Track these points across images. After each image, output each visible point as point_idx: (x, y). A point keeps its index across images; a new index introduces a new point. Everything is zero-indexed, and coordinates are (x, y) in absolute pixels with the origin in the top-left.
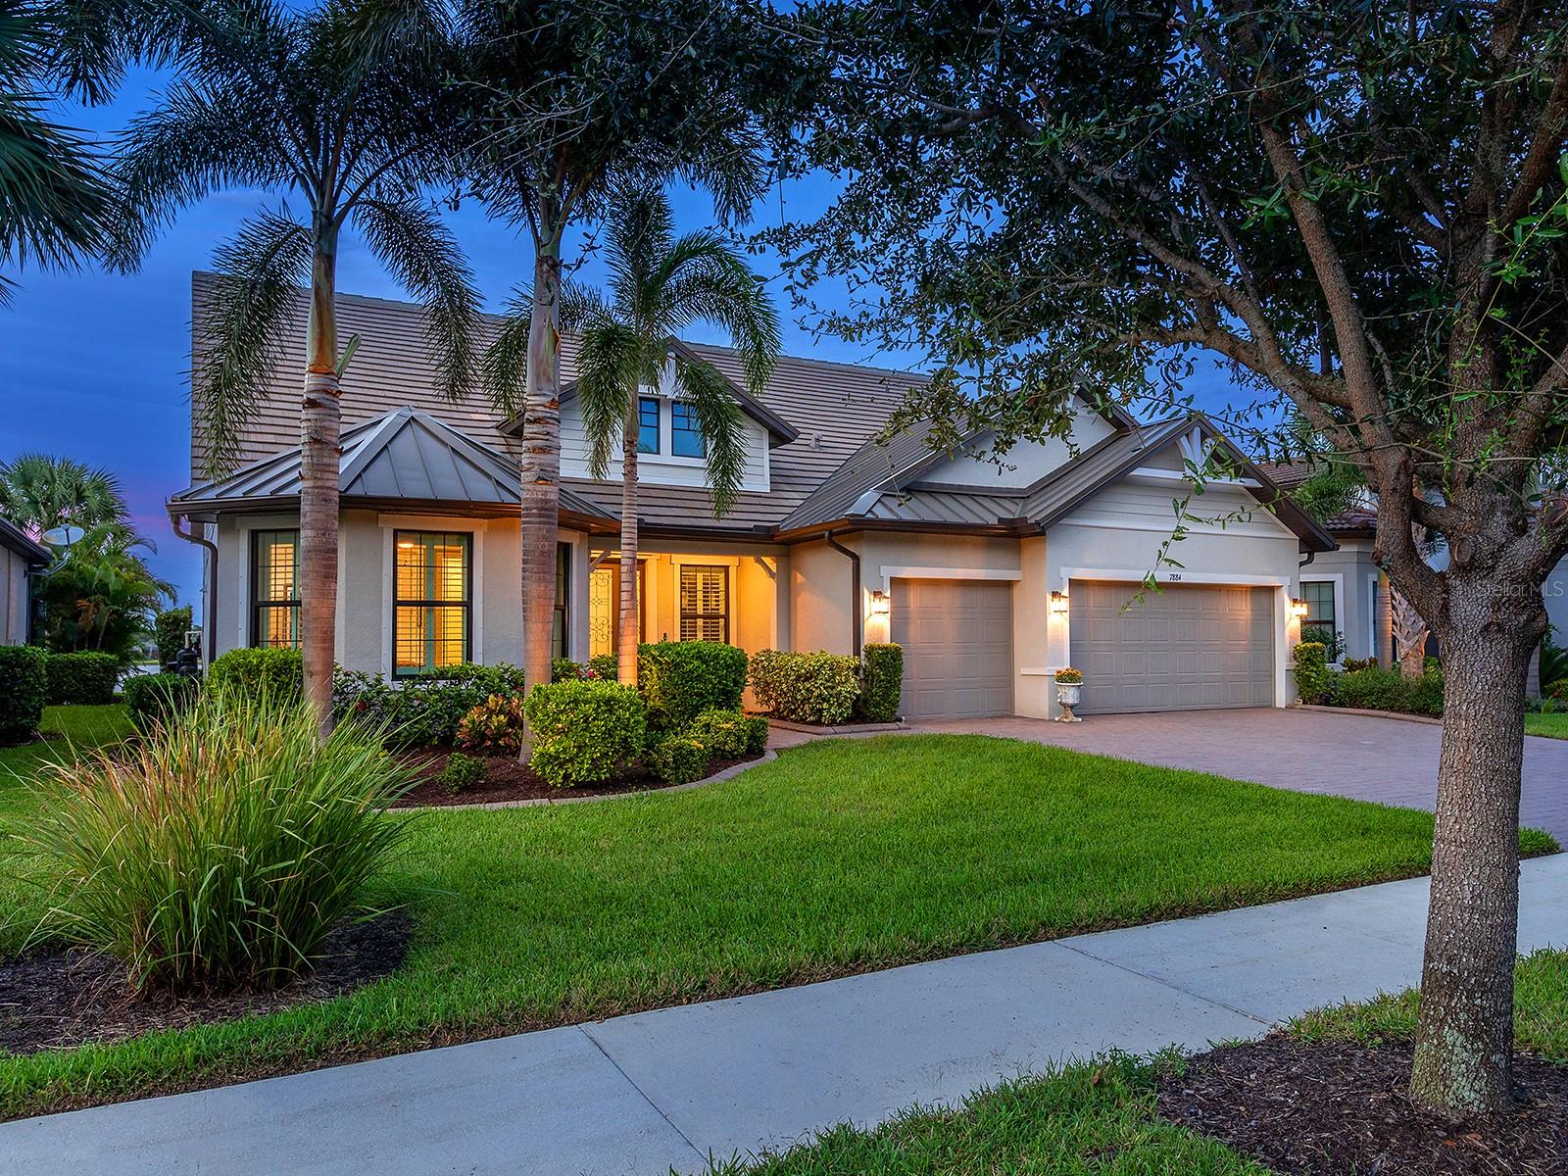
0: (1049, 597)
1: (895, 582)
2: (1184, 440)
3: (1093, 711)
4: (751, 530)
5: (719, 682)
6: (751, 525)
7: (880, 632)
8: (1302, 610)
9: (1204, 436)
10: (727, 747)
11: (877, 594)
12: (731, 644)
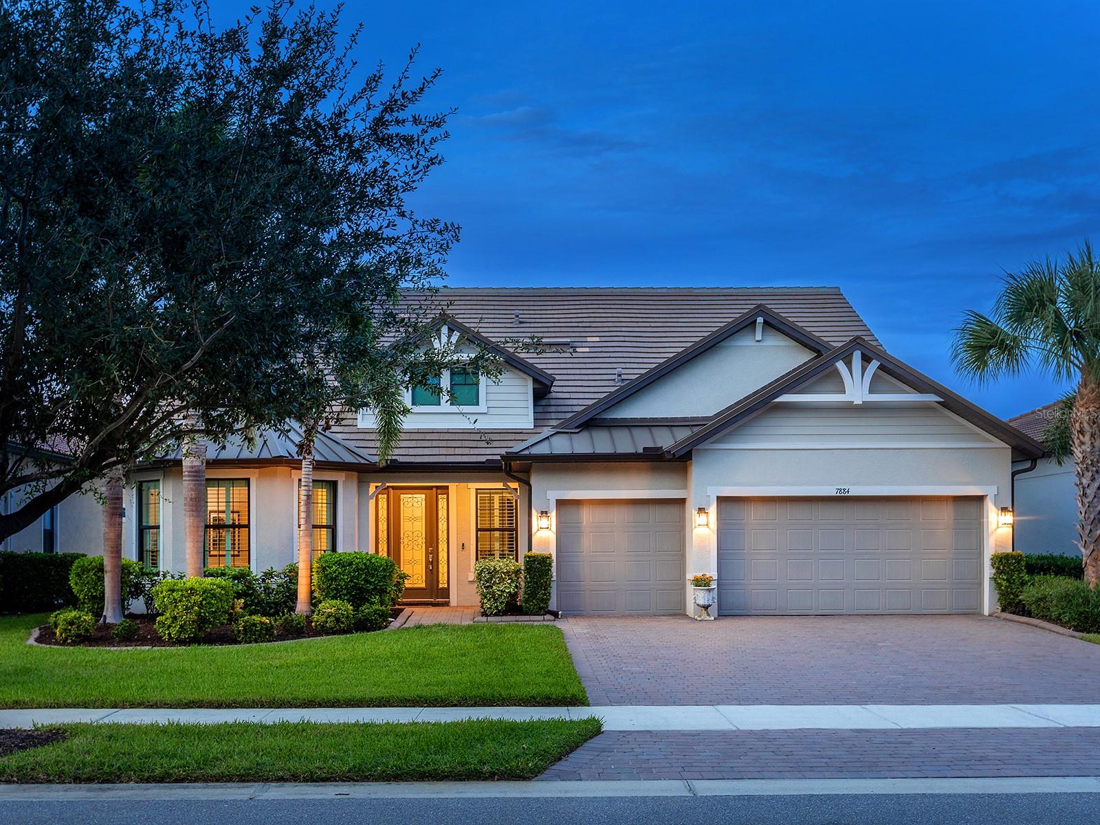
0: (695, 512)
1: (561, 503)
2: (840, 365)
3: (753, 612)
4: (483, 463)
5: (351, 581)
6: (483, 459)
7: (546, 543)
8: (1009, 518)
9: (866, 359)
10: (328, 625)
11: (544, 513)
12: (380, 554)
